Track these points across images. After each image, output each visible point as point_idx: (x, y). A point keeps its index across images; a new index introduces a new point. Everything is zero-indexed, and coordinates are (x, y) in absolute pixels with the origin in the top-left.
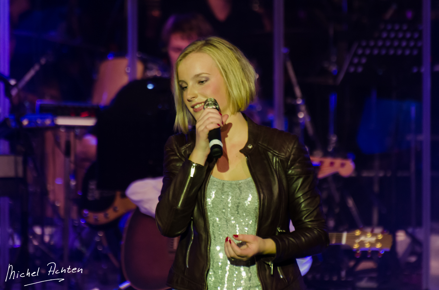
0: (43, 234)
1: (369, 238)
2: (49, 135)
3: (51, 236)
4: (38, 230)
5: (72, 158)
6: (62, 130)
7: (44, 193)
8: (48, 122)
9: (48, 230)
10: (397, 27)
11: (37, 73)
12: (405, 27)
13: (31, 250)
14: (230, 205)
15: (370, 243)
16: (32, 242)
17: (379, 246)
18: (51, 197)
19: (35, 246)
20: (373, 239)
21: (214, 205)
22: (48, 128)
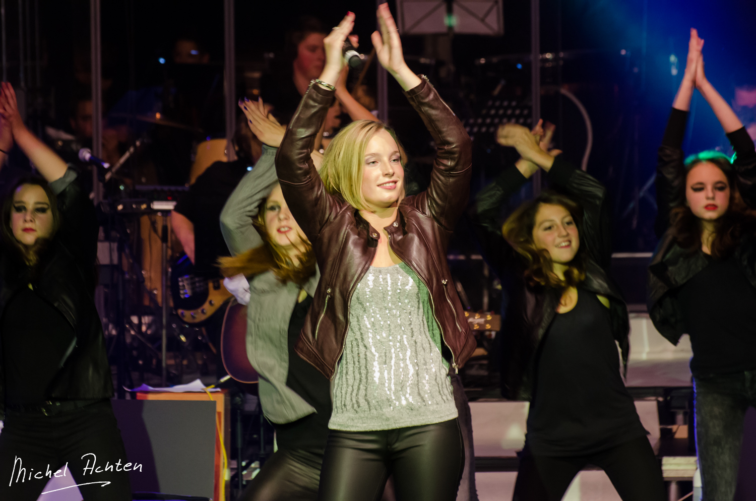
0: (140, 323)
1: (478, 319)
2: (145, 220)
3: (149, 326)
4: (135, 320)
5: (169, 244)
6: (159, 214)
7: (141, 281)
8: (144, 206)
9: (146, 320)
10: (506, 103)
11: (132, 156)
12: (514, 104)
13: (128, 340)
14: (390, 293)
15: (478, 324)
16: (129, 331)
17: (488, 326)
18: (148, 284)
19: (133, 335)
20: (482, 320)
21: (374, 294)
22: (144, 213)
